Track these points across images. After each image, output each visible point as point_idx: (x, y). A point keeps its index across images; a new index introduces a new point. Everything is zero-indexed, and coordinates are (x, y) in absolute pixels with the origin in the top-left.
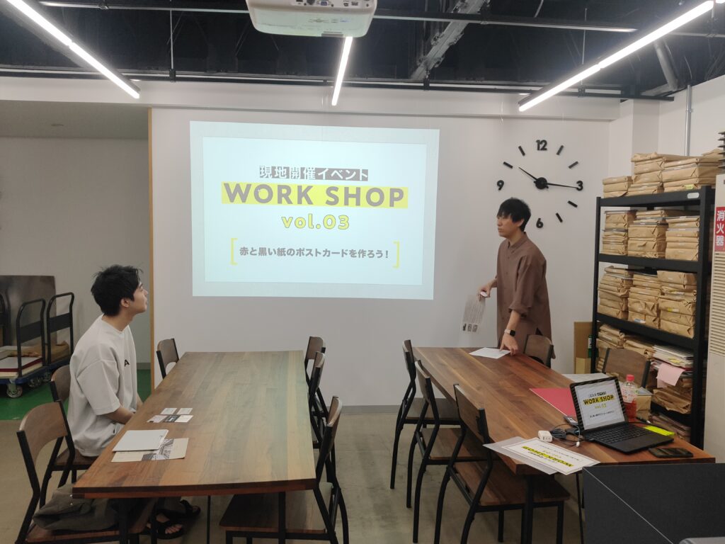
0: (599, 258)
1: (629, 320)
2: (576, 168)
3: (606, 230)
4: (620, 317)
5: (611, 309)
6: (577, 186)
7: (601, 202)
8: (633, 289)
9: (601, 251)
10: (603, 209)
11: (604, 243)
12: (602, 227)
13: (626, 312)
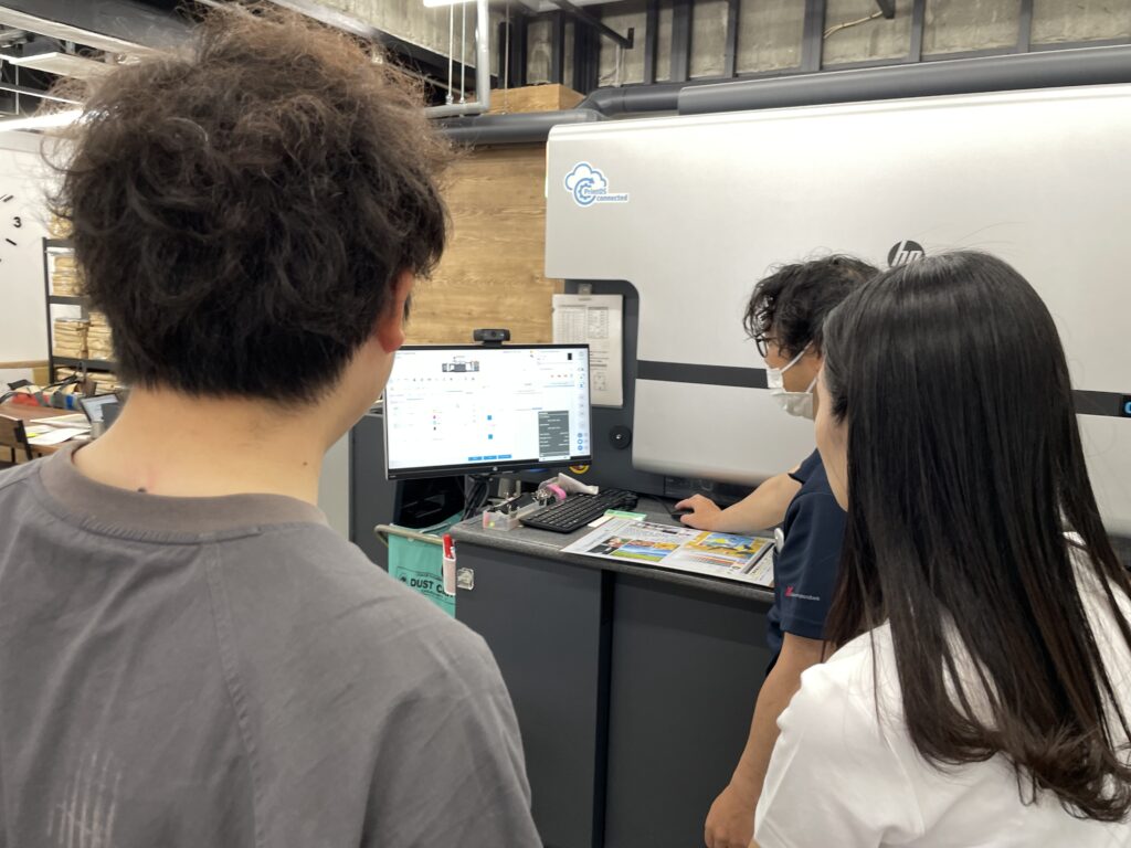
0: (50, 300)
1: (90, 358)
2: (10, 201)
3: (56, 272)
4: (80, 357)
5: (71, 350)
6: (15, 222)
7: (46, 243)
8: (91, 329)
9: (52, 293)
10: (50, 249)
11: (55, 285)
12: (52, 268)
13: (86, 351)
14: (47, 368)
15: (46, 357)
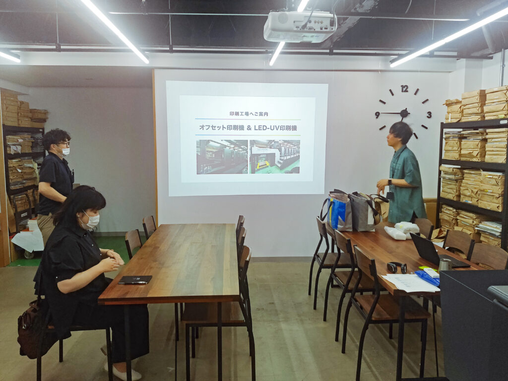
0: (442, 162)
1: (461, 201)
2: (427, 103)
4: (455, 199)
5: (449, 193)
6: (428, 115)
7: (443, 126)
9: (443, 157)
11: (445, 153)
13: (459, 196)
14: (435, 204)
15: (436, 197)
